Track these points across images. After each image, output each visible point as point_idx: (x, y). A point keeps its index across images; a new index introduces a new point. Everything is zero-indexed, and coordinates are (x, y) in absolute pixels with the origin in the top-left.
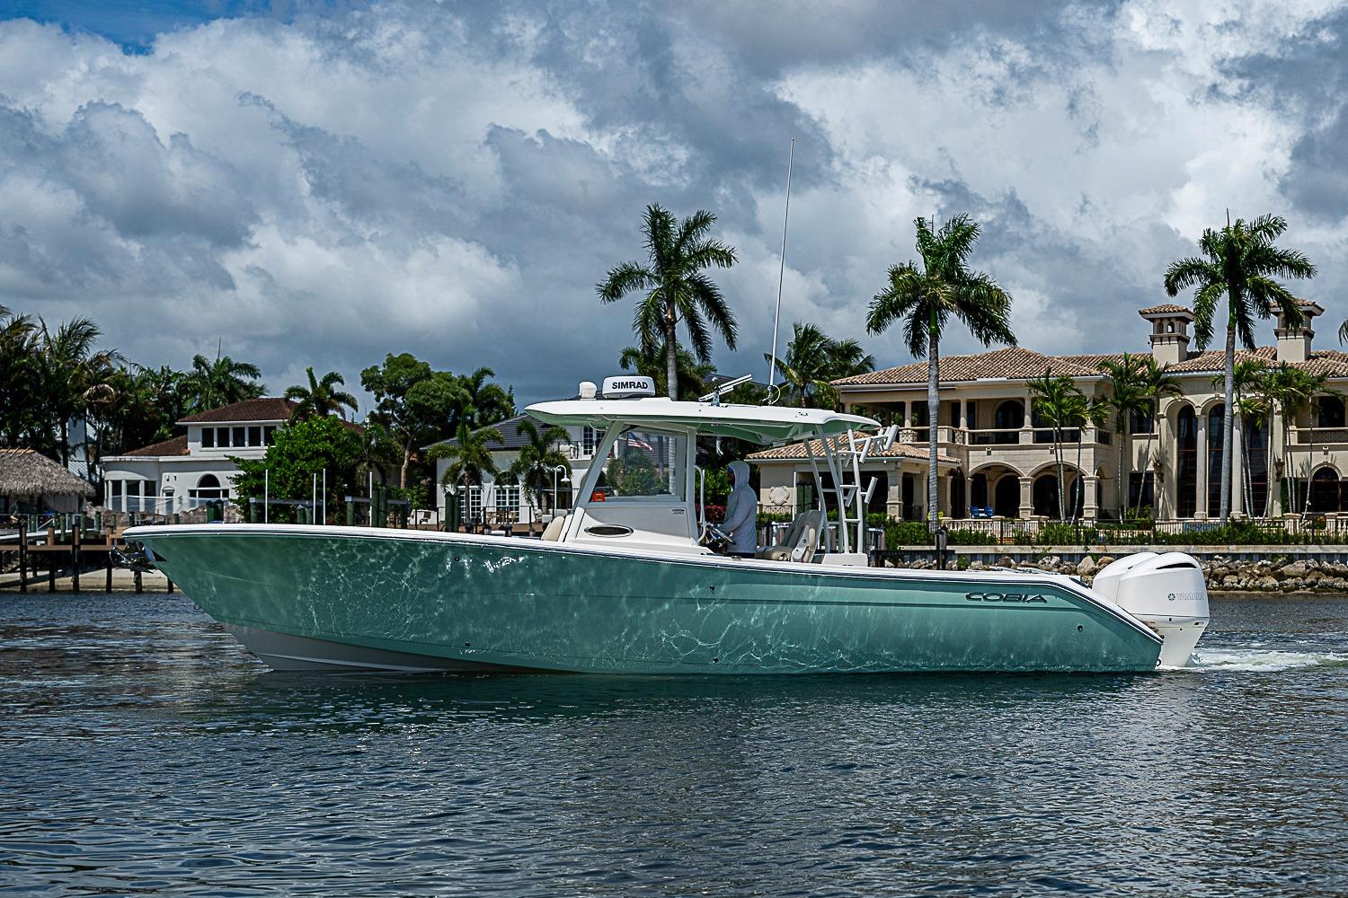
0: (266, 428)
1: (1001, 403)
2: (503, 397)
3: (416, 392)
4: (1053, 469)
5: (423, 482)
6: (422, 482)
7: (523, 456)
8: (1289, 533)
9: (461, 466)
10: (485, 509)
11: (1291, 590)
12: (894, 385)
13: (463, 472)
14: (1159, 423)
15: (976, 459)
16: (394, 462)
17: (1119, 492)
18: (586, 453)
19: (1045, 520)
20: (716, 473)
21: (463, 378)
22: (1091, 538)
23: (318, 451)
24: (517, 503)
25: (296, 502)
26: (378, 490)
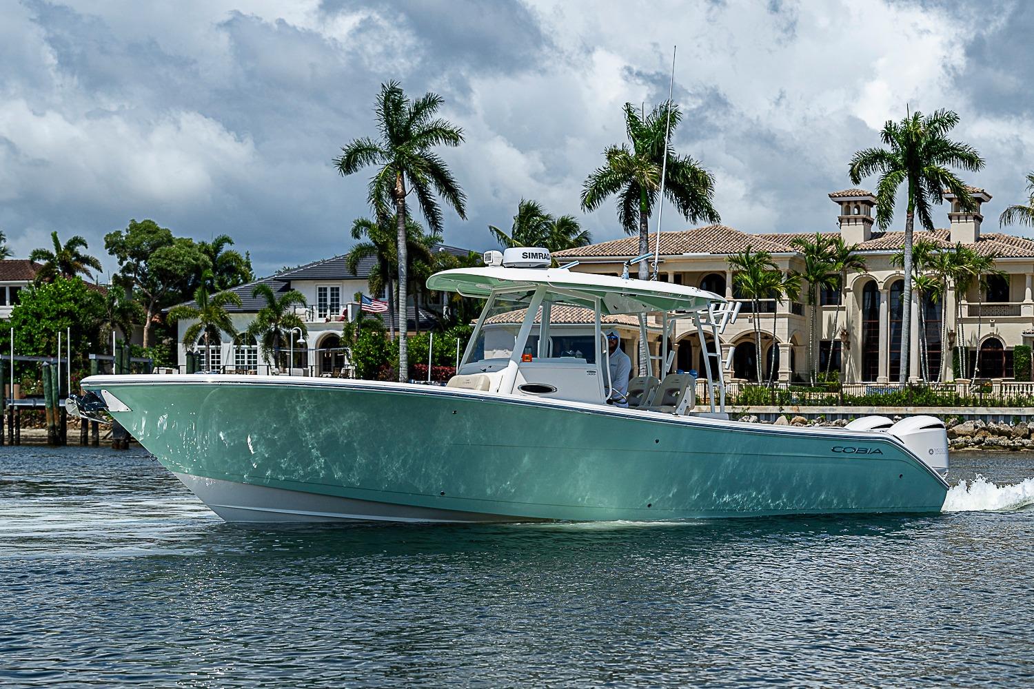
0: (11, 289)
1: (705, 275)
2: (242, 263)
3: (159, 257)
4: (751, 337)
5: (165, 341)
6: (163, 342)
7: (262, 319)
8: (960, 396)
9: (201, 328)
10: (224, 367)
11: (961, 447)
12: (607, 257)
13: (203, 333)
14: (846, 296)
15: (682, 327)
16: (135, 322)
17: (810, 358)
18: (320, 316)
19: (745, 383)
20: (442, 337)
21: (203, 244)
22: (785, 399)
23: (62, 310)
24: (255, 362)
25: (41, 359)
26: (121, 348)
